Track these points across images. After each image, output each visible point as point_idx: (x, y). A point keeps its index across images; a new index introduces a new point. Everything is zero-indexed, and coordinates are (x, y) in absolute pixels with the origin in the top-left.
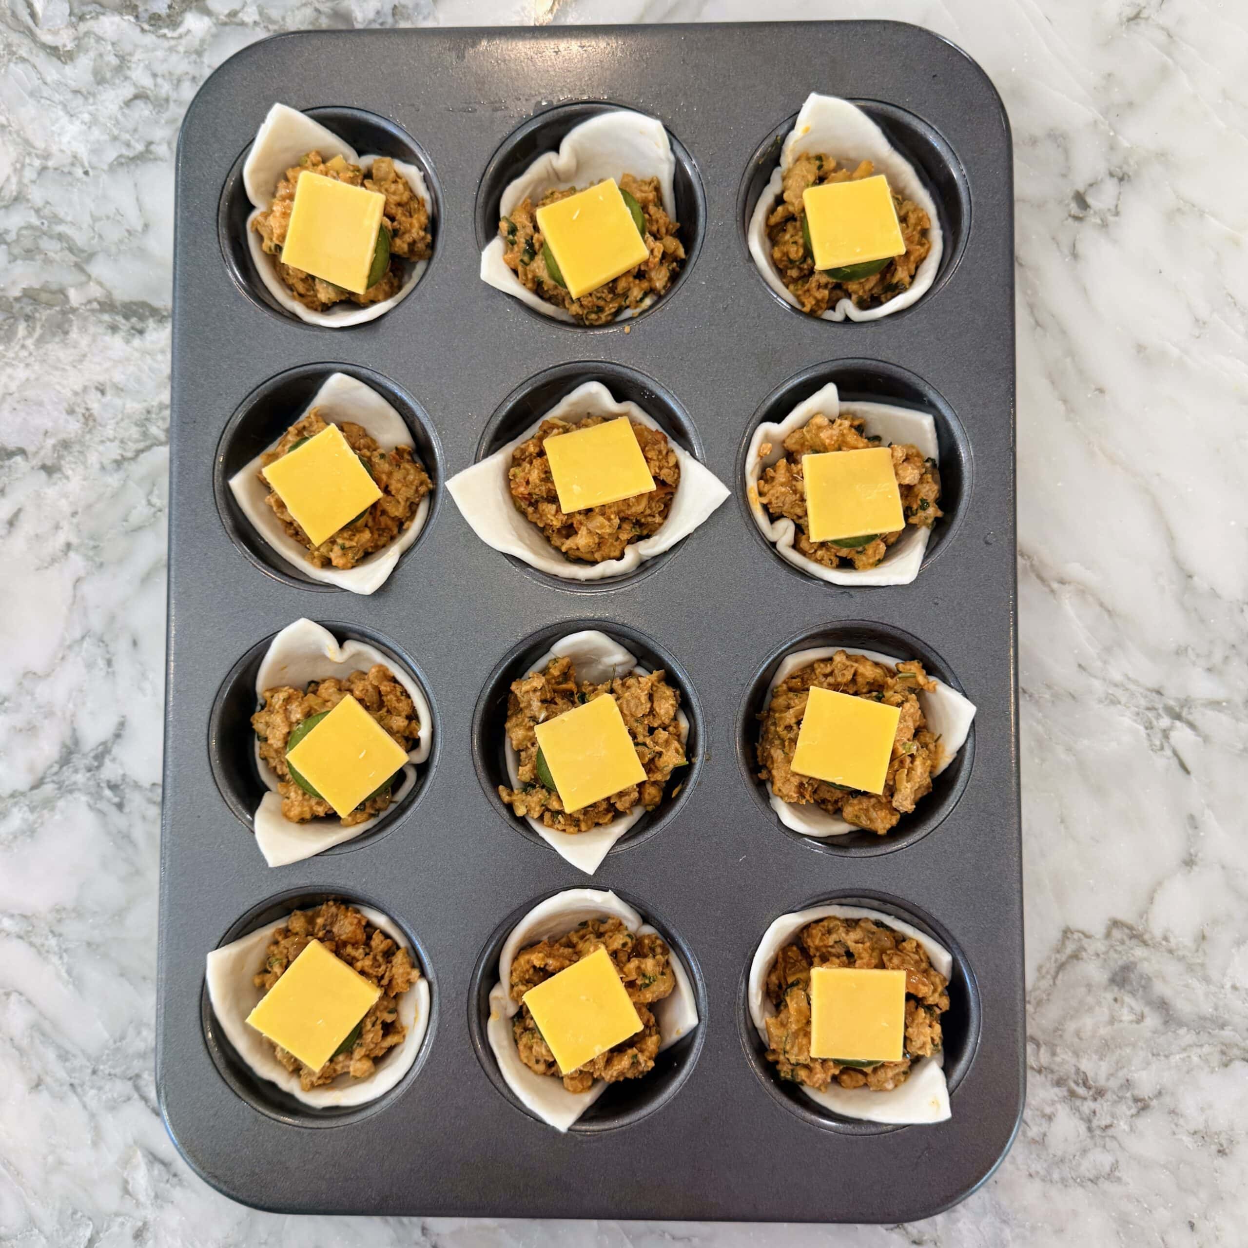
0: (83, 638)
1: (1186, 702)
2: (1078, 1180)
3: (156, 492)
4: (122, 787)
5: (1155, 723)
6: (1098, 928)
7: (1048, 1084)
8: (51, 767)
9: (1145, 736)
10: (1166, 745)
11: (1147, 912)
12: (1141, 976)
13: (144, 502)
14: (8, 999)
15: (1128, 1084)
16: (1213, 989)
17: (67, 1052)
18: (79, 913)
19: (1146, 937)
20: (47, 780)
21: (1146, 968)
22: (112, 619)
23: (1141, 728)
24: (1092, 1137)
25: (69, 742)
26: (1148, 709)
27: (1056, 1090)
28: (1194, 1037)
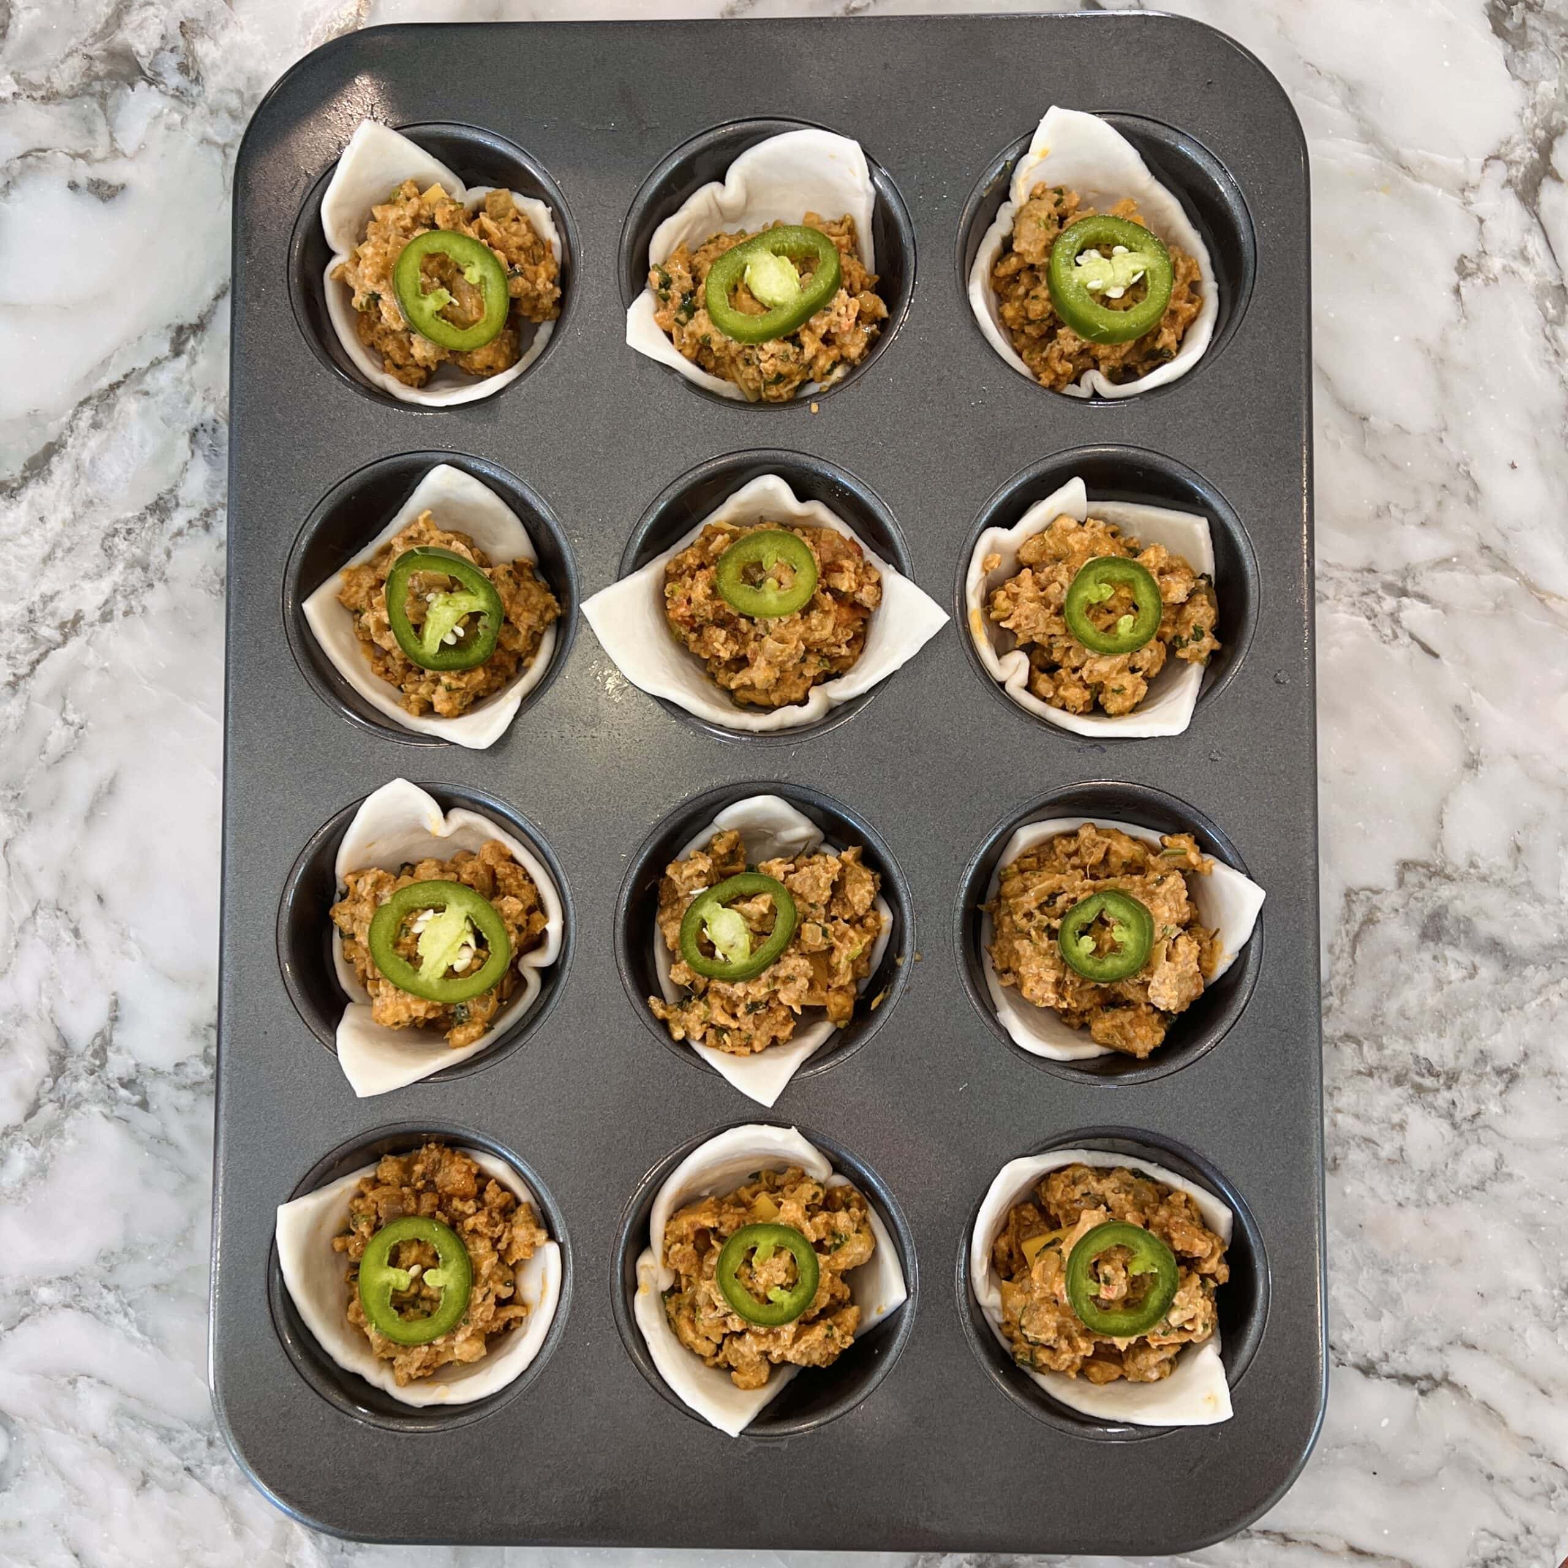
0: (34, 912)
1: (1408, 572)
2: (1461, 1192)
3: (70, 706)
4: (138, 1081)
5: (1377, 608)
6: (1386, 878)
7: (1386, 1085)
8: (43, 1082)
9: (1371, 628)
10: (1399, 631)
11: (1439, 840)
12: (1458, 921)
13: (59, 723)
14: (74, 1388)
15: (1483, 1057)
16: (1549, 908)
17: (169, 1430)
18: (131, 1252)
19: (1449, 870)
20: (42, 1101)
21: (1461, 907)
22: (64, 878)
23: (1363, 620)
24: (1461, 1135)
25: (56, 1046)
26: (1364, 594)
27: (1398, 1090)
28: (1546, 973)
